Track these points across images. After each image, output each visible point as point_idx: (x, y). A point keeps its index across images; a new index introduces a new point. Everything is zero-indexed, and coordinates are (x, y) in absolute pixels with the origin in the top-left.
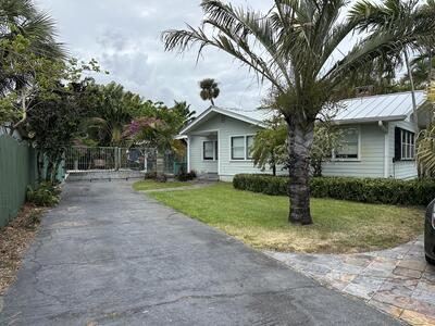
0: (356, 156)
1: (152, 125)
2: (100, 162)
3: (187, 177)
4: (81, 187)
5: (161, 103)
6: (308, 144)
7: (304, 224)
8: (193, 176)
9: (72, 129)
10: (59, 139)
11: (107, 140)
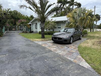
0: (60, 28)
1: (23, 21)
2: (14, 29)
3: (31, 32)
4: (8, 34)
5: (27, 16)
6: (44, 25)
7: (43, 38)
8: (32, 32)
9: (5, 22)
10: (2, 24)
11: (15, 24)
